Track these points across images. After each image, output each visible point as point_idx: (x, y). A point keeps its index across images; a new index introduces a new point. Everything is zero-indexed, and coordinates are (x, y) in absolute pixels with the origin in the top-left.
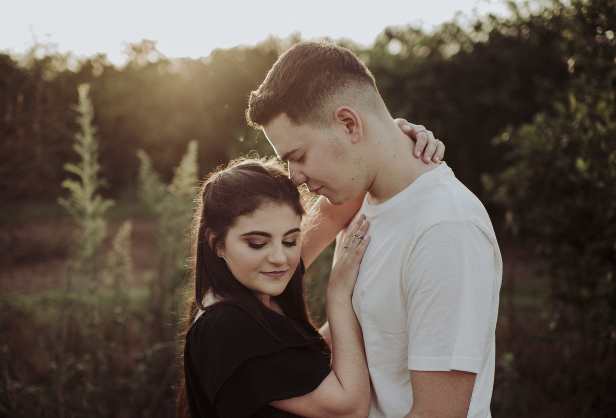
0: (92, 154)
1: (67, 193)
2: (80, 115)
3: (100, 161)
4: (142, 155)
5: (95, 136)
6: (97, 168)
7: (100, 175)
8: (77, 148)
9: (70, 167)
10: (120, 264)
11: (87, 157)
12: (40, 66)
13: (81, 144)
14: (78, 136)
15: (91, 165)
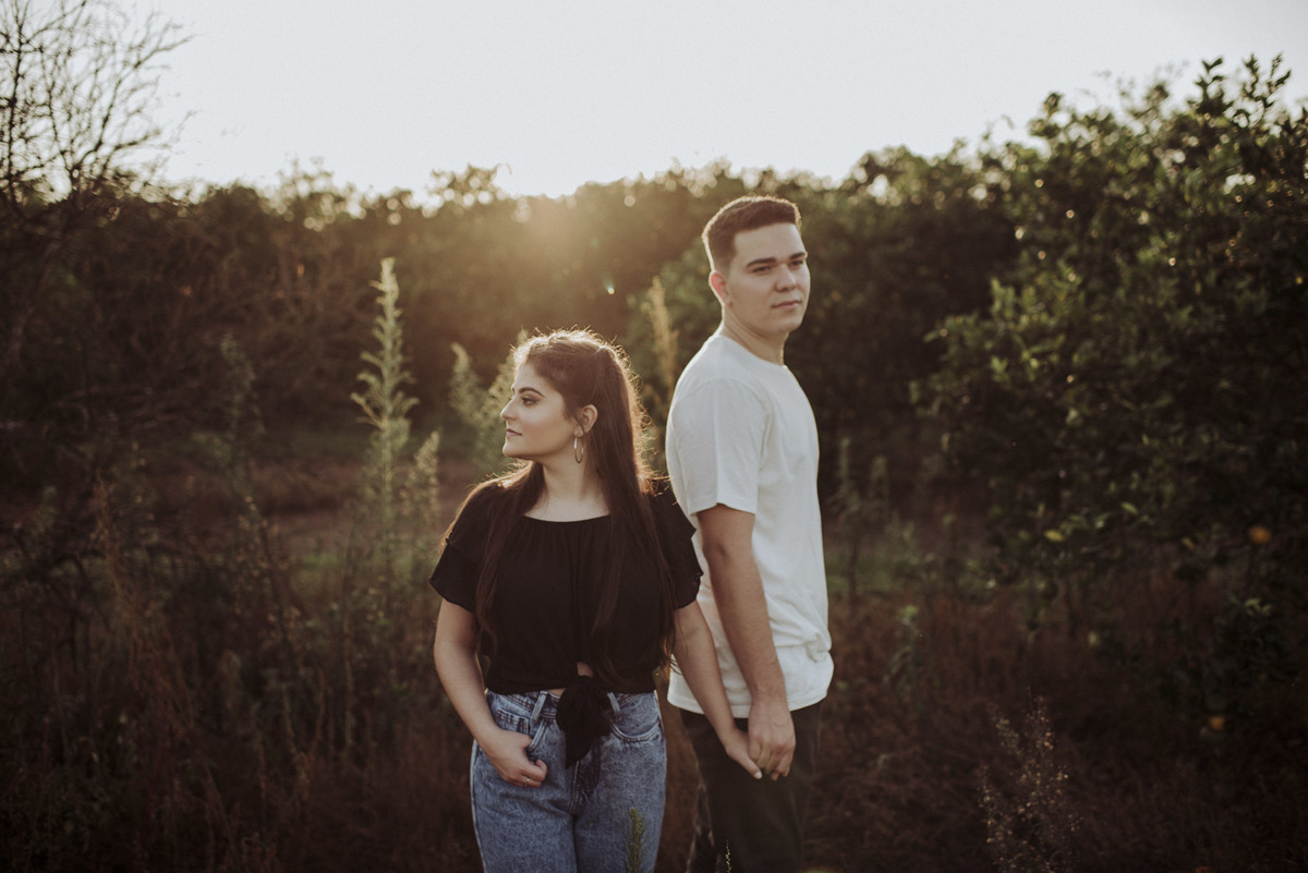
0: (395, 343)
1: (363, 388)
2: (382, 294)
3: (403, 351)
4: (458, 350)
5: (399, 319)
6: (399, 358)
7: (404, 367)
8: (377, 333)
9: (366, 356)
10: (424, 485)
11: (388, 345)
12: (304, 206)
13: (382, 330)
14: (379, 320)
15: (393, 355)
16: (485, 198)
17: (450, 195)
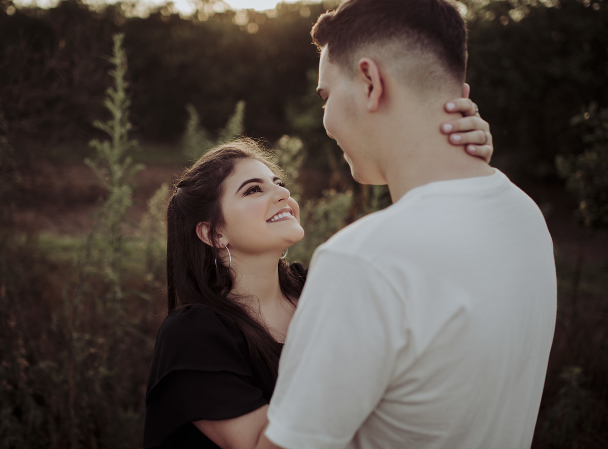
0: (123, 112)
2: (113, 67)
3: (131, 119)
5: (127, 91)
6: (128, 126)
7: (132, 134)
8: (109, 104)
9: (98, 124)
11: (118, 114)
13: (113, 100)
14: (110, 91)
15: (122, 123)
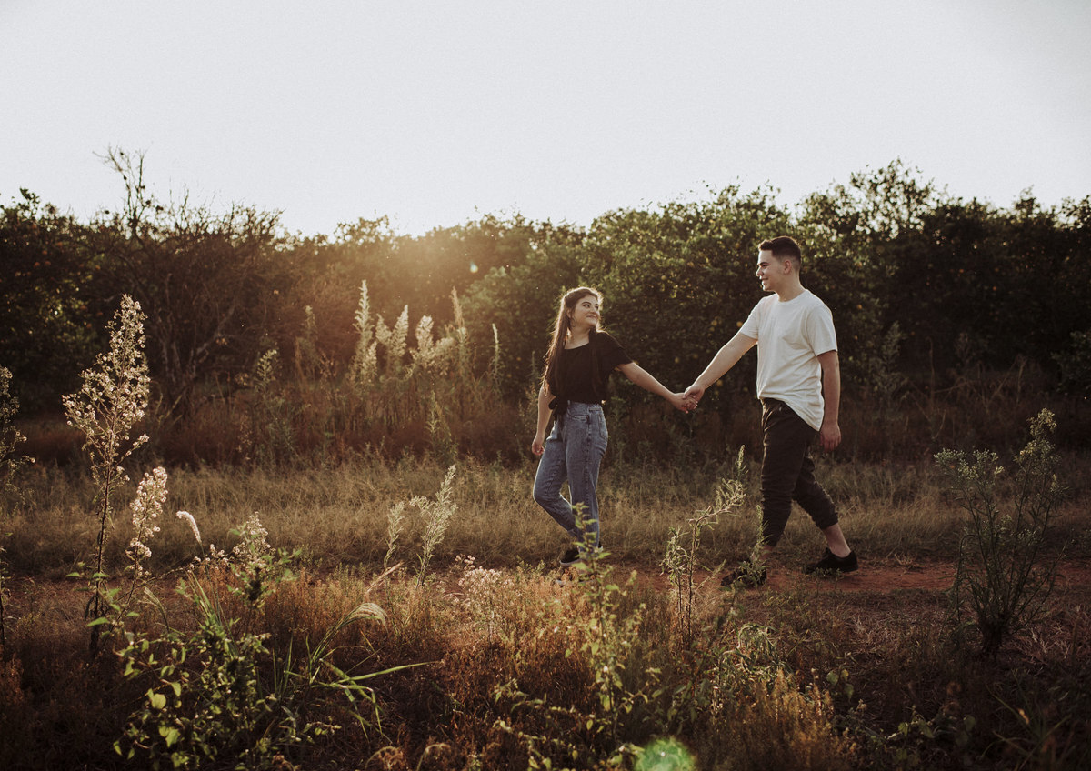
16: (372, 240)
17: (349, 238)
